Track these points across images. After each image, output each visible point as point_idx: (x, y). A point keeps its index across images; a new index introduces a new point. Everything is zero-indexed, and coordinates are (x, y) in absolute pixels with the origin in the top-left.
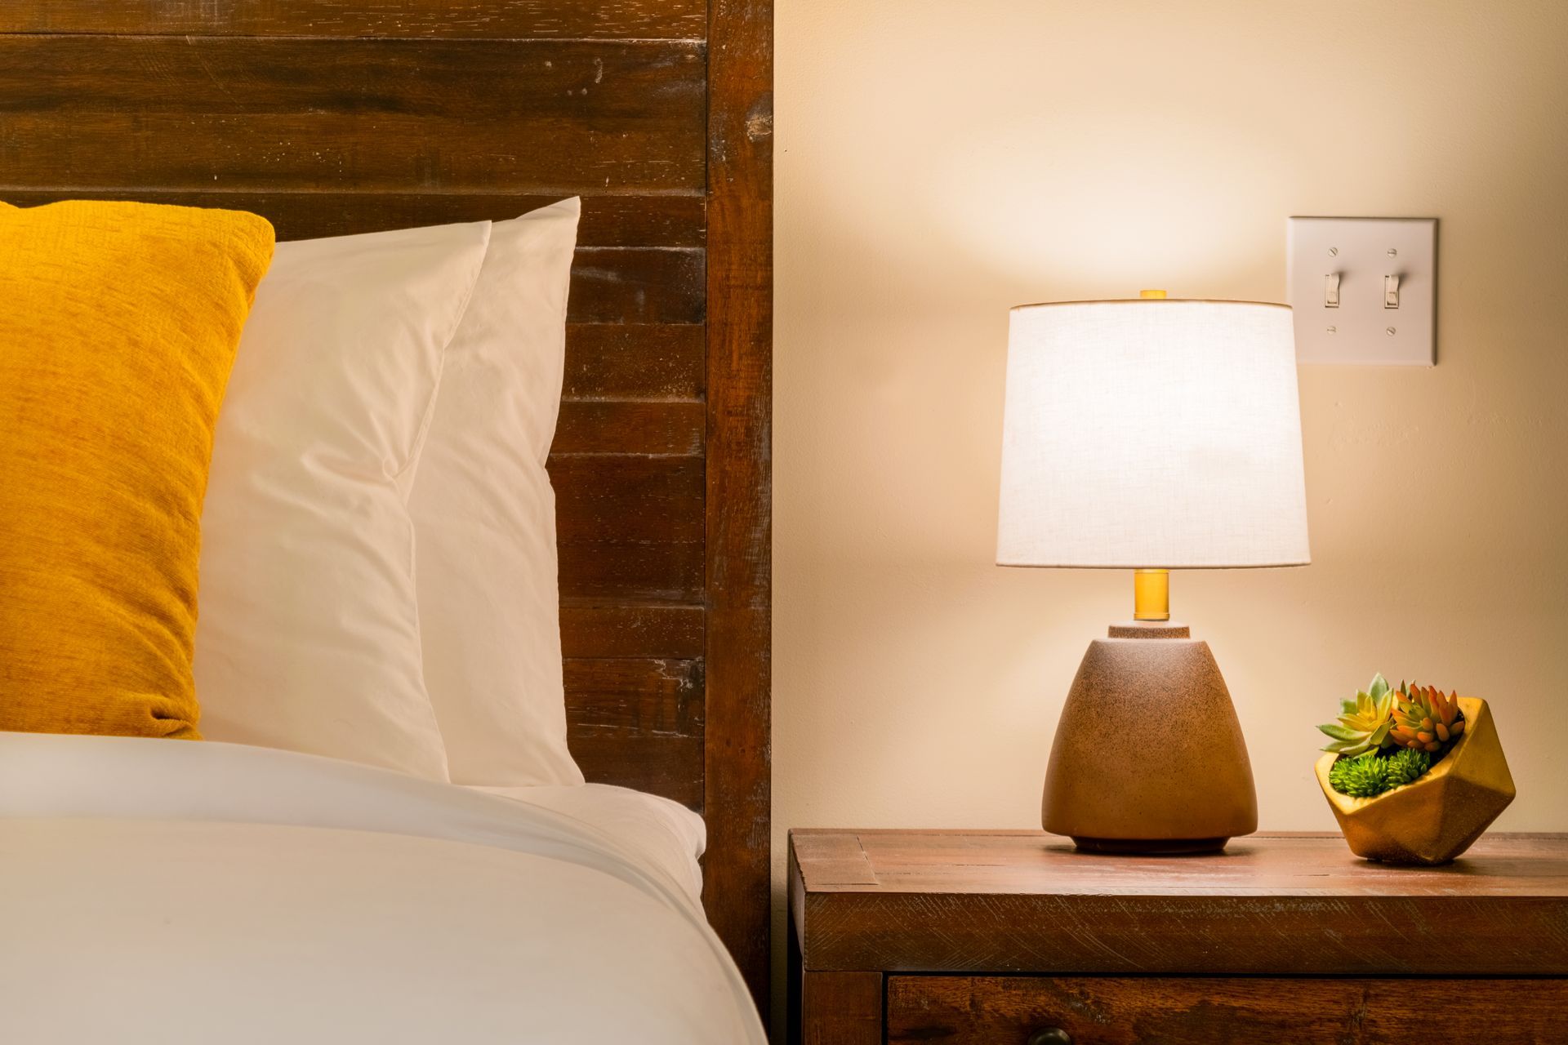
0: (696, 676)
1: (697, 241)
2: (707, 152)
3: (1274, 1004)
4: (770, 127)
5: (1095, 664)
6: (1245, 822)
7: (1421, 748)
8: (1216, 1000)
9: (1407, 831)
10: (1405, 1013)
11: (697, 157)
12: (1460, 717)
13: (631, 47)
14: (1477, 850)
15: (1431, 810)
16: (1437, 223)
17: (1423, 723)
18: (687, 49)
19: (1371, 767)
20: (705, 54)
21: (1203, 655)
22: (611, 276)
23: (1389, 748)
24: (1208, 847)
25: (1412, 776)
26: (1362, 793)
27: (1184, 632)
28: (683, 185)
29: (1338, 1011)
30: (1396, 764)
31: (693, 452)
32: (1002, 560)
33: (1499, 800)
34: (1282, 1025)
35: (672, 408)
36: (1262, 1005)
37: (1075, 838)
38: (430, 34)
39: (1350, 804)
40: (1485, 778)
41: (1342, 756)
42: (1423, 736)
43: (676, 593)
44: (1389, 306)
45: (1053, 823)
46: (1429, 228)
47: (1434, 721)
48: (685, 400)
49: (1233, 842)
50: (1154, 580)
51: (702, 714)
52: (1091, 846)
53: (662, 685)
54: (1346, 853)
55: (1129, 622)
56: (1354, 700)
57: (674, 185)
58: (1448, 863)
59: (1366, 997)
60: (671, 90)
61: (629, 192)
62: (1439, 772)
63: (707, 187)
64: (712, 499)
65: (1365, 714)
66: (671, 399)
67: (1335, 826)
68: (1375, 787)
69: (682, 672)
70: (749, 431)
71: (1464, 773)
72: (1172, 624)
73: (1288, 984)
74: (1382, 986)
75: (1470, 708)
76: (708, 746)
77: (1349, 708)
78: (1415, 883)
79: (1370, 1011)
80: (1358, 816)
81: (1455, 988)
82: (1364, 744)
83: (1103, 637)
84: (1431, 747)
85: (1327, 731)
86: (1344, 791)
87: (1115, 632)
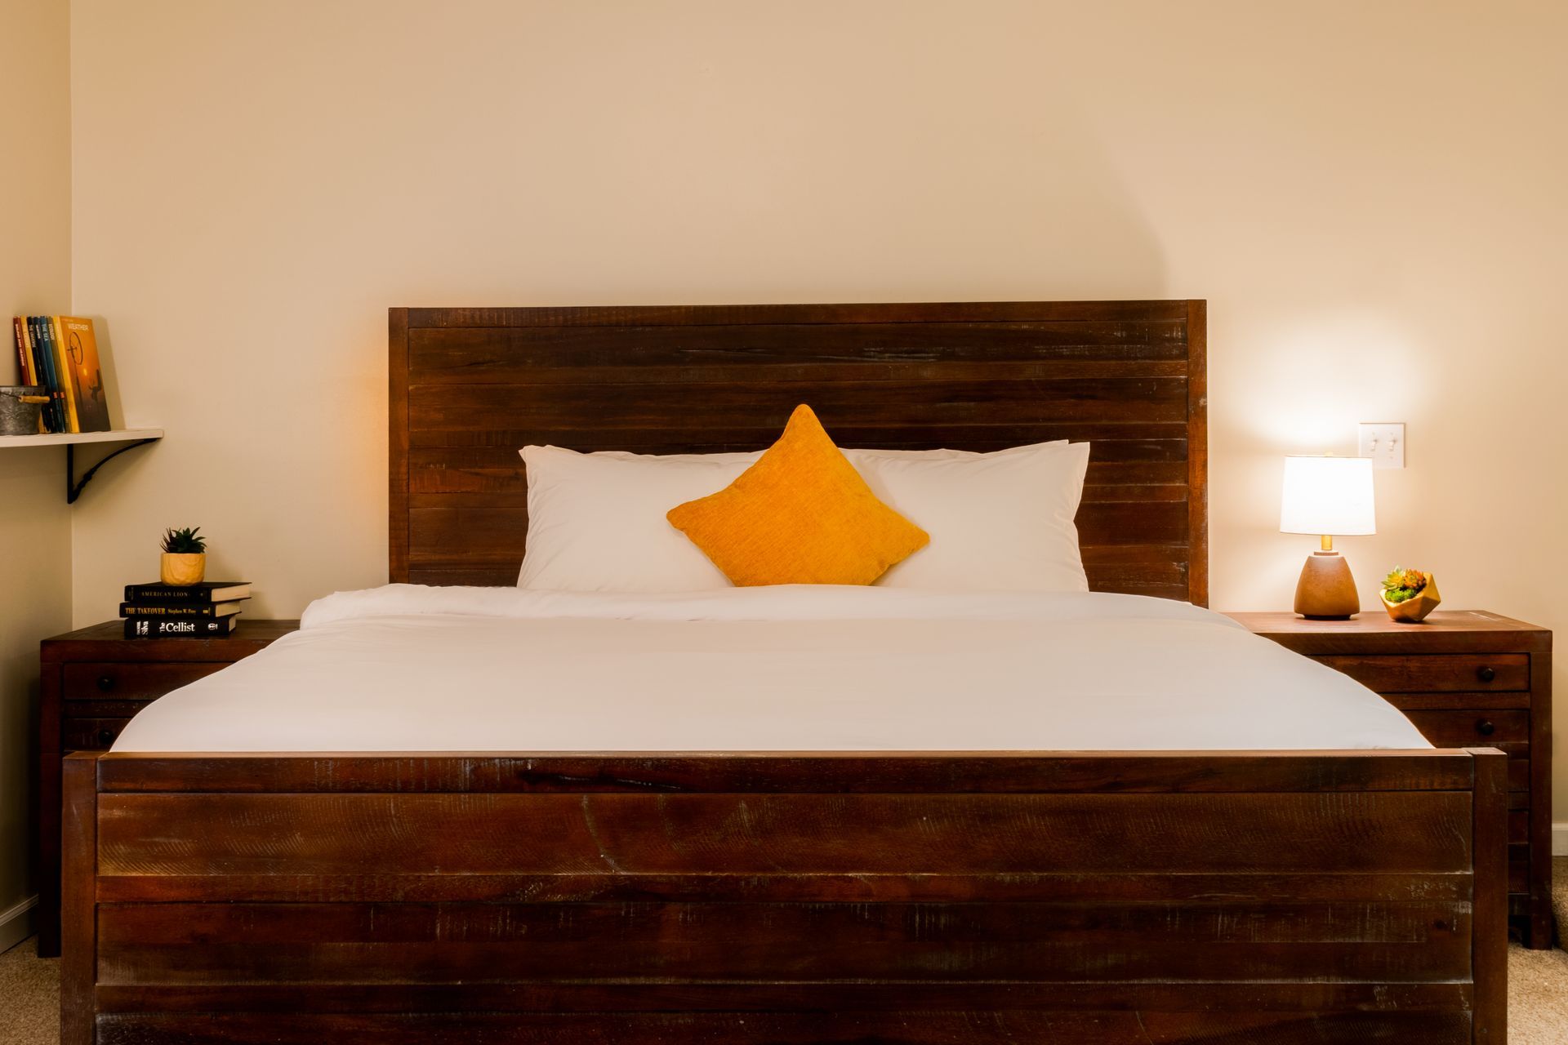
0: (1186, 567)
1: (1185, 437)
2: (1188, 409)
3: (1381, 662)
4: (1206, 402)
5: (1310, 563)
6: (1356, 610)
7: (1414, 588)
8: (1365, 662)
9: (1410, 612)
10: (1418, 665)
11: (1185, 412)
12: (1424, 579)
13: (1164, 379)
14: (1427, 618)
15: (1418, 606)
16: (1405, 425)
17: (1415, 581)
18: (1181, 379)
19: (1400, 594)
20: (1187, 380)
21: (1343, 560)
22: (1159, 448)
23: (1404, 588)
24: (1344, 617)
25: (1412, 596)
26: (1397, 601)
27: (1337, 554)
28: (1180, 420)
29: (1399, 664)
30: (1407, 593)
31: (1184, 500)
32: (1281, 531)
33: (1436, 603)
34: (1383, 668)
35: (1178, 487)
36: (1378, 663)
37: (1305, 615)
38: (1105, 376)
39: (1392, 605)
40: (1432, 597)
41: (1388, 590)
42: (1415, 585)
43: (1179, 542)
44: (1392, 450)
45: (1298, 611)
46: (1402, 426)
47: (1418, 580)
48: (1182, 485)
49: (1352, 616)
50: (1327, 540)
51: (1188, 579)
52: (1310, 617)
53: (1176, 570)
54: (1389, 619)
55: (1321, 551)
56: (1391, 573)
57: (1178, 420)
58: (1421, 622)
59: (1407, 660)
60: (1177, 391)
61: (1164, 423)
62: (1420, 595)
63: (1188, 420)
64: (1190, 515)
65: (1395, 578)
66: (1178, 484)
67: (1386, 610)
68: (1401, 599)
69: (1181, 566)
70: (1201, 493)
71: (1427, 596)
72: (1333, 551)
73: (1386, 657)
74: (1411, 657)
75: (1427, 577)
76: (1190, 588)
77: (1389, 576)
78: (1417, 628)
79: (1408, 664)
80: (1395, 609)
81: (1432, 657)
82: (1395, 587)
83: (1313, 556)
84: (1417, 588)
85: (1384, 583)
86: (1390, 600)
87: (1315, 554)
